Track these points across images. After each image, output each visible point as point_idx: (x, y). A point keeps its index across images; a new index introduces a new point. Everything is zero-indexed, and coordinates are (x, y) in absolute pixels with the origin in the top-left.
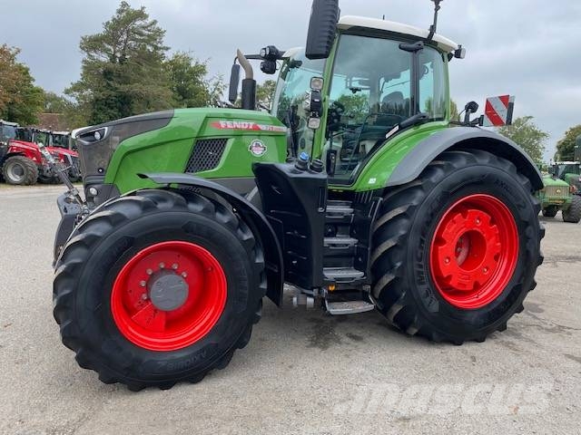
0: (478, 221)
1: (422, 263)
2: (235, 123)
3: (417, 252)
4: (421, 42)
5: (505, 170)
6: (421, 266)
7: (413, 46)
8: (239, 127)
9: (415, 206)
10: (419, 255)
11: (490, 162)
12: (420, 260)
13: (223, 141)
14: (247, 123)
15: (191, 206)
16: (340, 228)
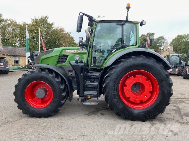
0: (141, 79)
1: (115, 91)
2: (71, 51)
3: (113, 88)
4: (124, 22)
5: (151, 62)
6: (115, 92)
7: (121, 24)
8: (72, 52)
9: (112, 74)
10: (114, 89)
11: (143, 59)
12: (114, 90)
13: (68, 55)
14: (74, 51)
15: (43, 72)
16: (95, 80)
